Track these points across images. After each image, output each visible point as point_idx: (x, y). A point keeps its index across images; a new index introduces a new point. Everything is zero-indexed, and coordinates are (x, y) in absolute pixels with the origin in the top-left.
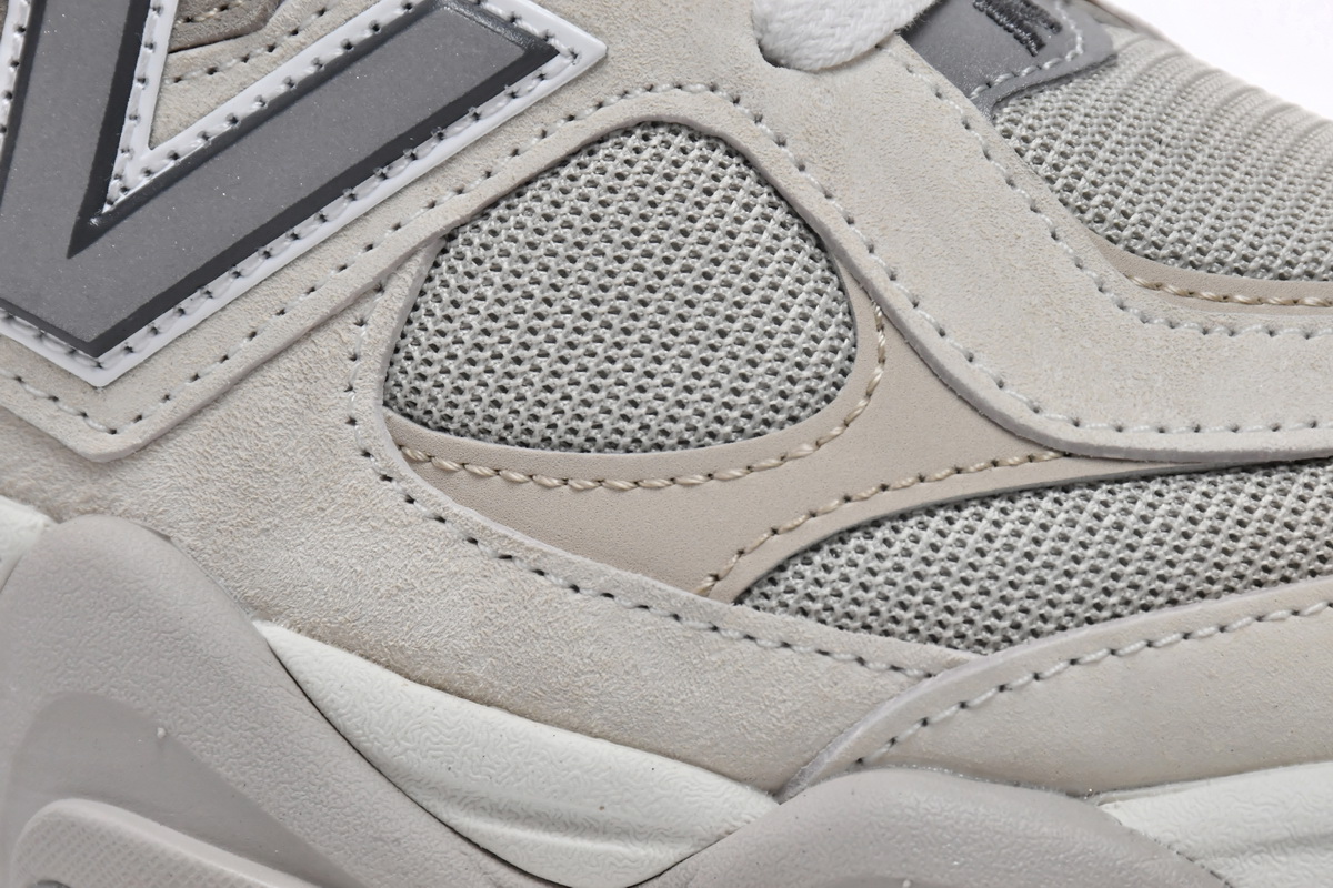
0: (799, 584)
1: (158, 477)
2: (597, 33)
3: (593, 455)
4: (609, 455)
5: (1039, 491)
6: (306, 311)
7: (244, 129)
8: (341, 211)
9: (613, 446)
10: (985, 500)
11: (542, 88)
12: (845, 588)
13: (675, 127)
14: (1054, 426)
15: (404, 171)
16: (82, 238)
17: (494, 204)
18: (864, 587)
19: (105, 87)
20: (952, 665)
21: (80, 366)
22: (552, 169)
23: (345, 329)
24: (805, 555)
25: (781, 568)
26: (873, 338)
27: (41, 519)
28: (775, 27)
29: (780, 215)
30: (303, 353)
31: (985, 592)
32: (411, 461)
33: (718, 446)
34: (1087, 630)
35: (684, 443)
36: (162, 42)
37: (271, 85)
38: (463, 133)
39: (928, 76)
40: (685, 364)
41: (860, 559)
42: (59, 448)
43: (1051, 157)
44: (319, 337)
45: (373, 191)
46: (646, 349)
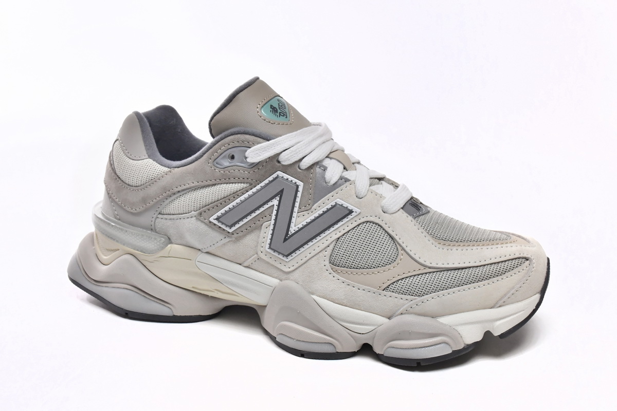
0: (392, 288)
1: (296, 275)
2: (359, 209)
3: (361, 270)
4: (363, 270)
5: (426, 273)
6: (318, 250)
7: (308, 224)
8: (323, 235)
9: (364, 268)
10: (419, 275)
11: (352, 217)
12: (399, 288)
13: (370, 222)
14: (428, 264)
15: (332, 229)
16: (285, 240)
17: (345, 234)
18: (402, 288)
19: (288, 218)
20: (415, 299)
21: (285, 259)
22: (353, 229)
23: (324, 252)
24: (393, 284)
25: (389, 285)
26: (401, 252)
27: (279, 281)
28: (384, 207)
29: (386, 234)
30: (318, 256)
31: (419, 288)
32: (334, 271)
33: (379, 268)
34: (434, 293)
35: (374, 268)
36: (297, 212)
37: (312, 218)
38: (340, 224)
39: (405, 214)
40: (374, 256)
41: (401, 284)
42: (281, 270)
43: (423, 225)
44: (320, 254)
45: (327, 232)
46: (368, 254)
